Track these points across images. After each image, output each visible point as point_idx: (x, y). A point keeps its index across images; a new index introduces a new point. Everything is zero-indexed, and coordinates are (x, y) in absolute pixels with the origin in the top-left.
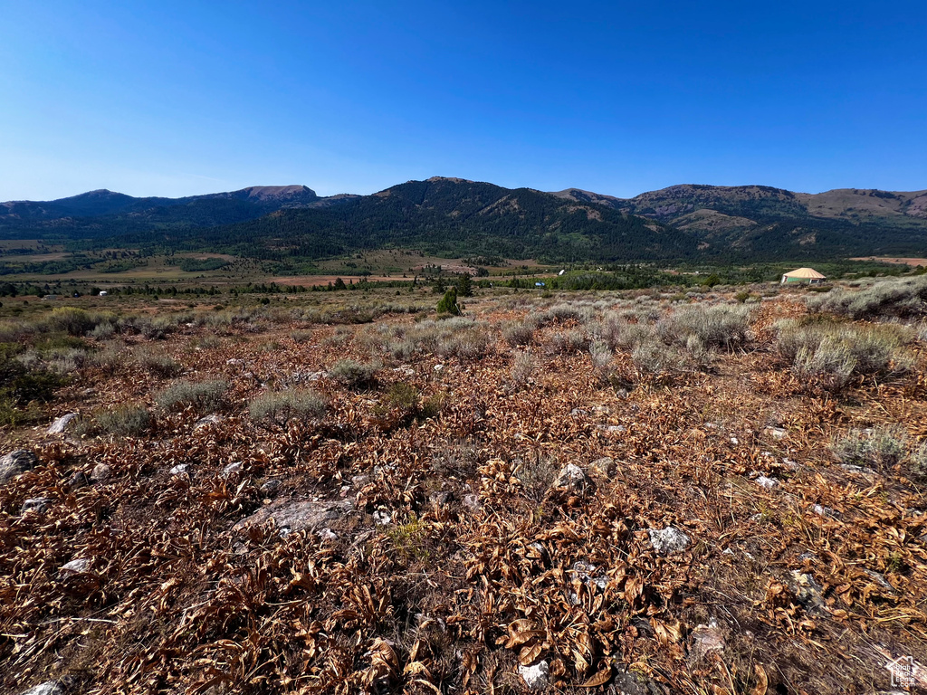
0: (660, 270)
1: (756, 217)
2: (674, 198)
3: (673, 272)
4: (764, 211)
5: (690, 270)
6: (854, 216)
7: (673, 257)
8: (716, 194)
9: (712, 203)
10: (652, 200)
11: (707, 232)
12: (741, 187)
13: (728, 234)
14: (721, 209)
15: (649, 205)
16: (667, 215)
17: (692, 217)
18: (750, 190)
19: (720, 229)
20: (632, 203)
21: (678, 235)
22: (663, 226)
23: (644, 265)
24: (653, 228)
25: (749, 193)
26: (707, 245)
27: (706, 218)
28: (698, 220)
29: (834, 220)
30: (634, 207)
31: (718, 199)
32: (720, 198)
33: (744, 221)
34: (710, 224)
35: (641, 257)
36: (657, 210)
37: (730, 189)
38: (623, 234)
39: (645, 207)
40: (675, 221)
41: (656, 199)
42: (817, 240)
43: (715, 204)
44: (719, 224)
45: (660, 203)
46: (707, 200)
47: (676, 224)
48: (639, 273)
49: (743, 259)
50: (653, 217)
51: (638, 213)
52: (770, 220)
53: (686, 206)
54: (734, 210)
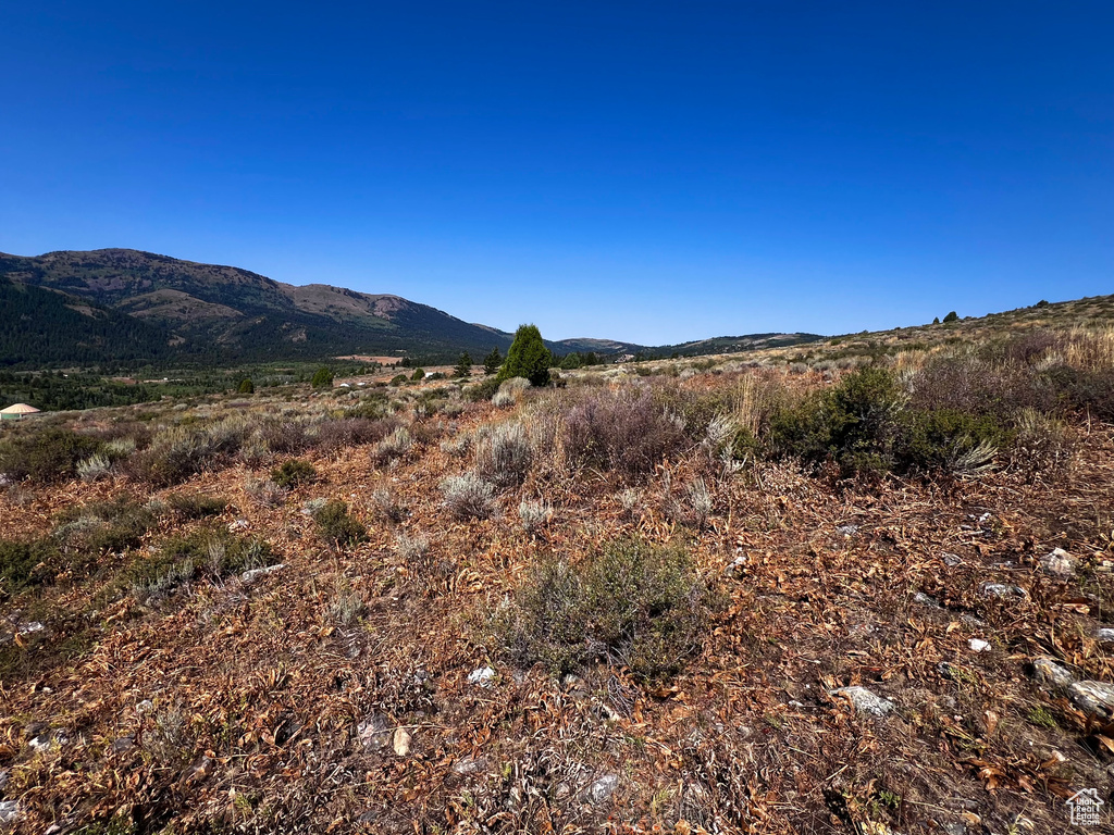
0: (105, 379)
1: (241, 307)
2: (116, 268)
3: (128, 380)
4: (248, 300)
5: (156, 377)
6: (336, 313)
7: (132, 357)
8: (182, 270)
9: (180, 282)
10: (77, 265)
11: (180, 322)
12: (214, 266)
13: (209, 327)
14: (194, 292)
15: (72, 273)
16: (111, 292)
17: (154, 299)
18: (227, 272)
19: (198, 319)
20: (35, 265)
21: (137, 325)
22: (105, 309)
23: (77, 371)
24: (87, 311)
25: (226, 275)
26: (182, 340)
27: (175, 302)
28: (163, 303)
29: (321, 317)
30: (40, 274)
31: (186, 278)
32: (188, 276)
33: (227, 311)
34: (183, 311)
35: (69, 359)
36: (90, 282)
37: (201, 267)
38: (23, 317)
39: (65, 275)
40: (125, 302)
41: (83, 266)
42: (308, 338)
43: (184, 285)
44: (196, 312)
45: (93, 272)
46: (170, 276)
47: (129, 308)
48: (58, 386)
49: (233, 359)
50: (84, 293)
51: (52, 284)
52: (259, 311)
53: (140, 283)
54: (212, 295)
